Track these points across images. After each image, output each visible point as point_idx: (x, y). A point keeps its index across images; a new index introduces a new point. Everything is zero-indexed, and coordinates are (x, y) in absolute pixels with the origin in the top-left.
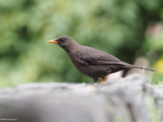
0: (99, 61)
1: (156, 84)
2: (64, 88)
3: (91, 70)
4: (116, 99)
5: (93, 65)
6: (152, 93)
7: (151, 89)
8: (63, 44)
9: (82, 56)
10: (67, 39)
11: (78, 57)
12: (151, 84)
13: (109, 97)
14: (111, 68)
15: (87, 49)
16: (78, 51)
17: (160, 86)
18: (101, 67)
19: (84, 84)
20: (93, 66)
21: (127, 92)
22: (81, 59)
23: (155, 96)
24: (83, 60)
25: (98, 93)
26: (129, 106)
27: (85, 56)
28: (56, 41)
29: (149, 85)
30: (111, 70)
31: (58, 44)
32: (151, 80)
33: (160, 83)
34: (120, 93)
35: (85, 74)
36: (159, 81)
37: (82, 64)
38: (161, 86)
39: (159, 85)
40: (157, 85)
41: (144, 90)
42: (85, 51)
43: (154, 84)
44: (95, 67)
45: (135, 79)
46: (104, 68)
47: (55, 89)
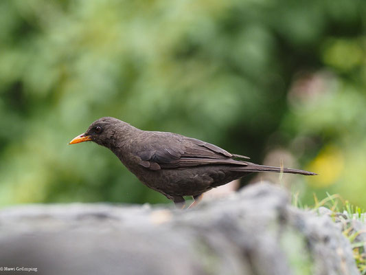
0: (183, 160)
1: (308, 206)
2: (102, 217)
3: (167, 179)
4: (217, 240)
5: (170, 169)
6: (299, 226)
7: (298, 217)
8: (102, 136)
9: (145, 152)
10: (107, 124)
11: (137, 154)
12: (299, 206)
13: (201, 234)
14: (212, 175)
15: (156, 136)
16: (136, 142)
17: (318, 211)
18: (188, 171)
19: (146, 207)
20: (170, 171)
21: (244, 225)
22: (145, 159)
23: (307, 232)
24: (149, 161)
25: (178, 226)
26: (249, 255)
27: (153, 153)
28: (86, 135)
29: (293, 209)
30: (212, 179)
31: (92, 140)
32: (299, 196)
33: (318, 204)
34: (227, 227)
35: (158, 189)
36: (316, 199)
37: (148, 169)
38: (320, 212)
39: (315, 209)
40: (311, 209)
41: (282, 218)
42: (150, 140)
43: (304, 207)
44: (175, 173)
45: (262, 194)
46: (194, 175)
47: (80, 218)
